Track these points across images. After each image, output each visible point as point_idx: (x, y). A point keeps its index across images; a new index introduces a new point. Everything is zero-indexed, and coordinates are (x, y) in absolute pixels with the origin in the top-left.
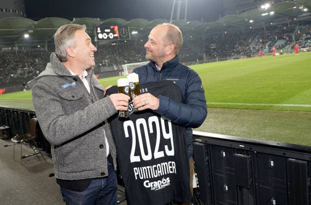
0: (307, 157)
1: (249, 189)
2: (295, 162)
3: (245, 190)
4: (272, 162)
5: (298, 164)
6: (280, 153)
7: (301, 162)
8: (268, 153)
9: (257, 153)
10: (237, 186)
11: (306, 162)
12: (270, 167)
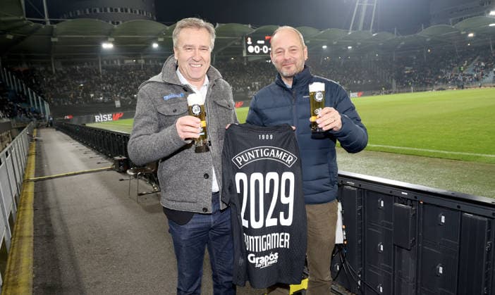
0: (490, 212)
1: (409, 250)
2: (471, 218)
3: (404, 252)
4: (443, 217)
5: (476, 220)
6: (454, 205)
7: (479, 218)
8: (438, 204)
9: (424, 203)
10: (395, 245)
11: (486, 219)
12: (440, 224)
